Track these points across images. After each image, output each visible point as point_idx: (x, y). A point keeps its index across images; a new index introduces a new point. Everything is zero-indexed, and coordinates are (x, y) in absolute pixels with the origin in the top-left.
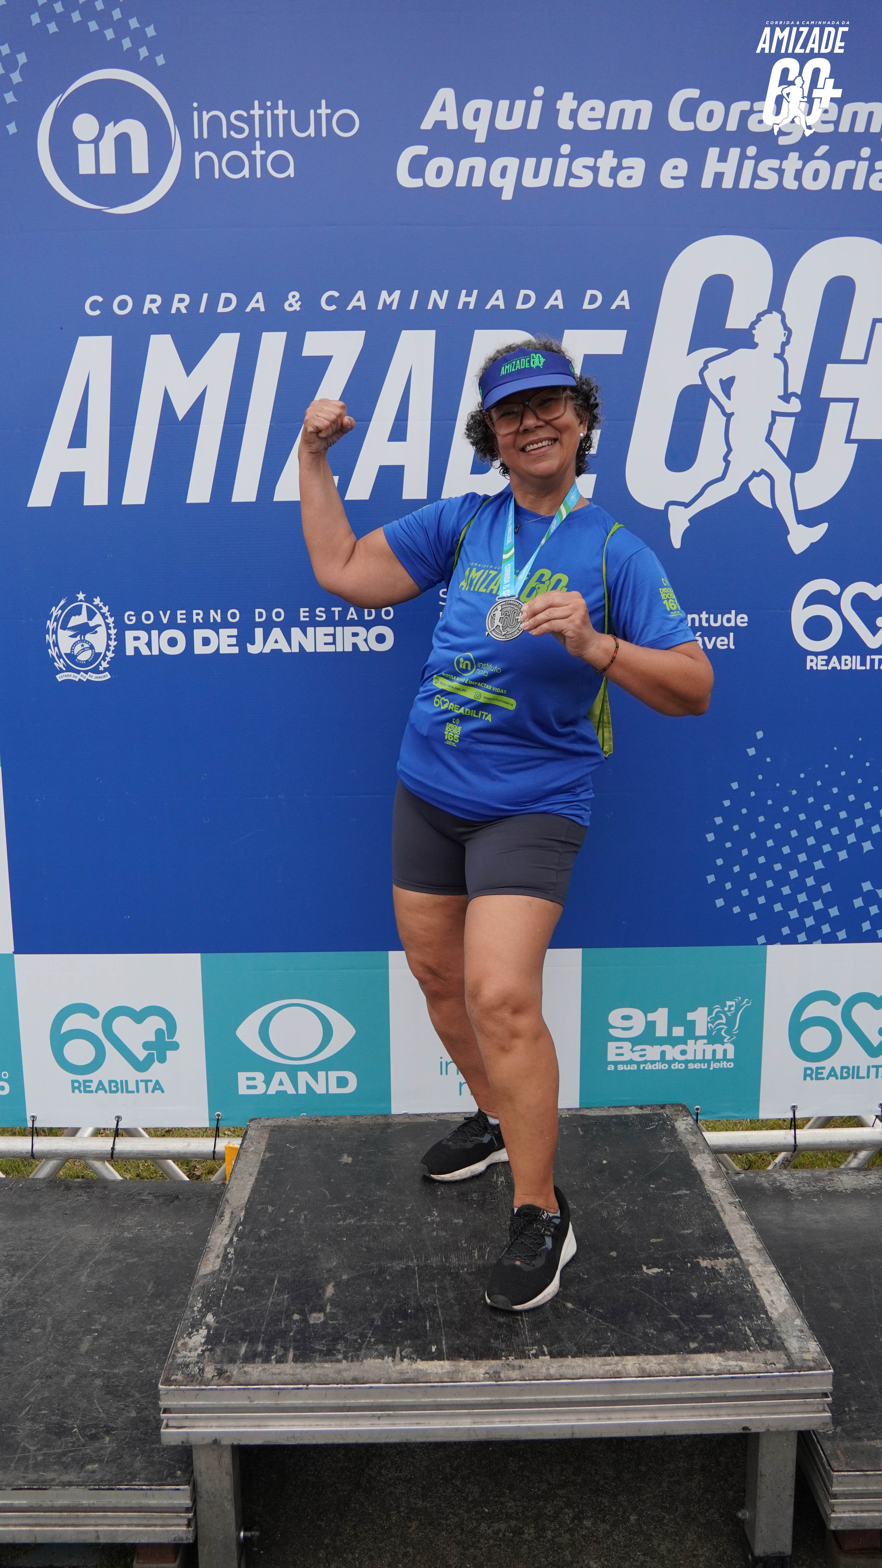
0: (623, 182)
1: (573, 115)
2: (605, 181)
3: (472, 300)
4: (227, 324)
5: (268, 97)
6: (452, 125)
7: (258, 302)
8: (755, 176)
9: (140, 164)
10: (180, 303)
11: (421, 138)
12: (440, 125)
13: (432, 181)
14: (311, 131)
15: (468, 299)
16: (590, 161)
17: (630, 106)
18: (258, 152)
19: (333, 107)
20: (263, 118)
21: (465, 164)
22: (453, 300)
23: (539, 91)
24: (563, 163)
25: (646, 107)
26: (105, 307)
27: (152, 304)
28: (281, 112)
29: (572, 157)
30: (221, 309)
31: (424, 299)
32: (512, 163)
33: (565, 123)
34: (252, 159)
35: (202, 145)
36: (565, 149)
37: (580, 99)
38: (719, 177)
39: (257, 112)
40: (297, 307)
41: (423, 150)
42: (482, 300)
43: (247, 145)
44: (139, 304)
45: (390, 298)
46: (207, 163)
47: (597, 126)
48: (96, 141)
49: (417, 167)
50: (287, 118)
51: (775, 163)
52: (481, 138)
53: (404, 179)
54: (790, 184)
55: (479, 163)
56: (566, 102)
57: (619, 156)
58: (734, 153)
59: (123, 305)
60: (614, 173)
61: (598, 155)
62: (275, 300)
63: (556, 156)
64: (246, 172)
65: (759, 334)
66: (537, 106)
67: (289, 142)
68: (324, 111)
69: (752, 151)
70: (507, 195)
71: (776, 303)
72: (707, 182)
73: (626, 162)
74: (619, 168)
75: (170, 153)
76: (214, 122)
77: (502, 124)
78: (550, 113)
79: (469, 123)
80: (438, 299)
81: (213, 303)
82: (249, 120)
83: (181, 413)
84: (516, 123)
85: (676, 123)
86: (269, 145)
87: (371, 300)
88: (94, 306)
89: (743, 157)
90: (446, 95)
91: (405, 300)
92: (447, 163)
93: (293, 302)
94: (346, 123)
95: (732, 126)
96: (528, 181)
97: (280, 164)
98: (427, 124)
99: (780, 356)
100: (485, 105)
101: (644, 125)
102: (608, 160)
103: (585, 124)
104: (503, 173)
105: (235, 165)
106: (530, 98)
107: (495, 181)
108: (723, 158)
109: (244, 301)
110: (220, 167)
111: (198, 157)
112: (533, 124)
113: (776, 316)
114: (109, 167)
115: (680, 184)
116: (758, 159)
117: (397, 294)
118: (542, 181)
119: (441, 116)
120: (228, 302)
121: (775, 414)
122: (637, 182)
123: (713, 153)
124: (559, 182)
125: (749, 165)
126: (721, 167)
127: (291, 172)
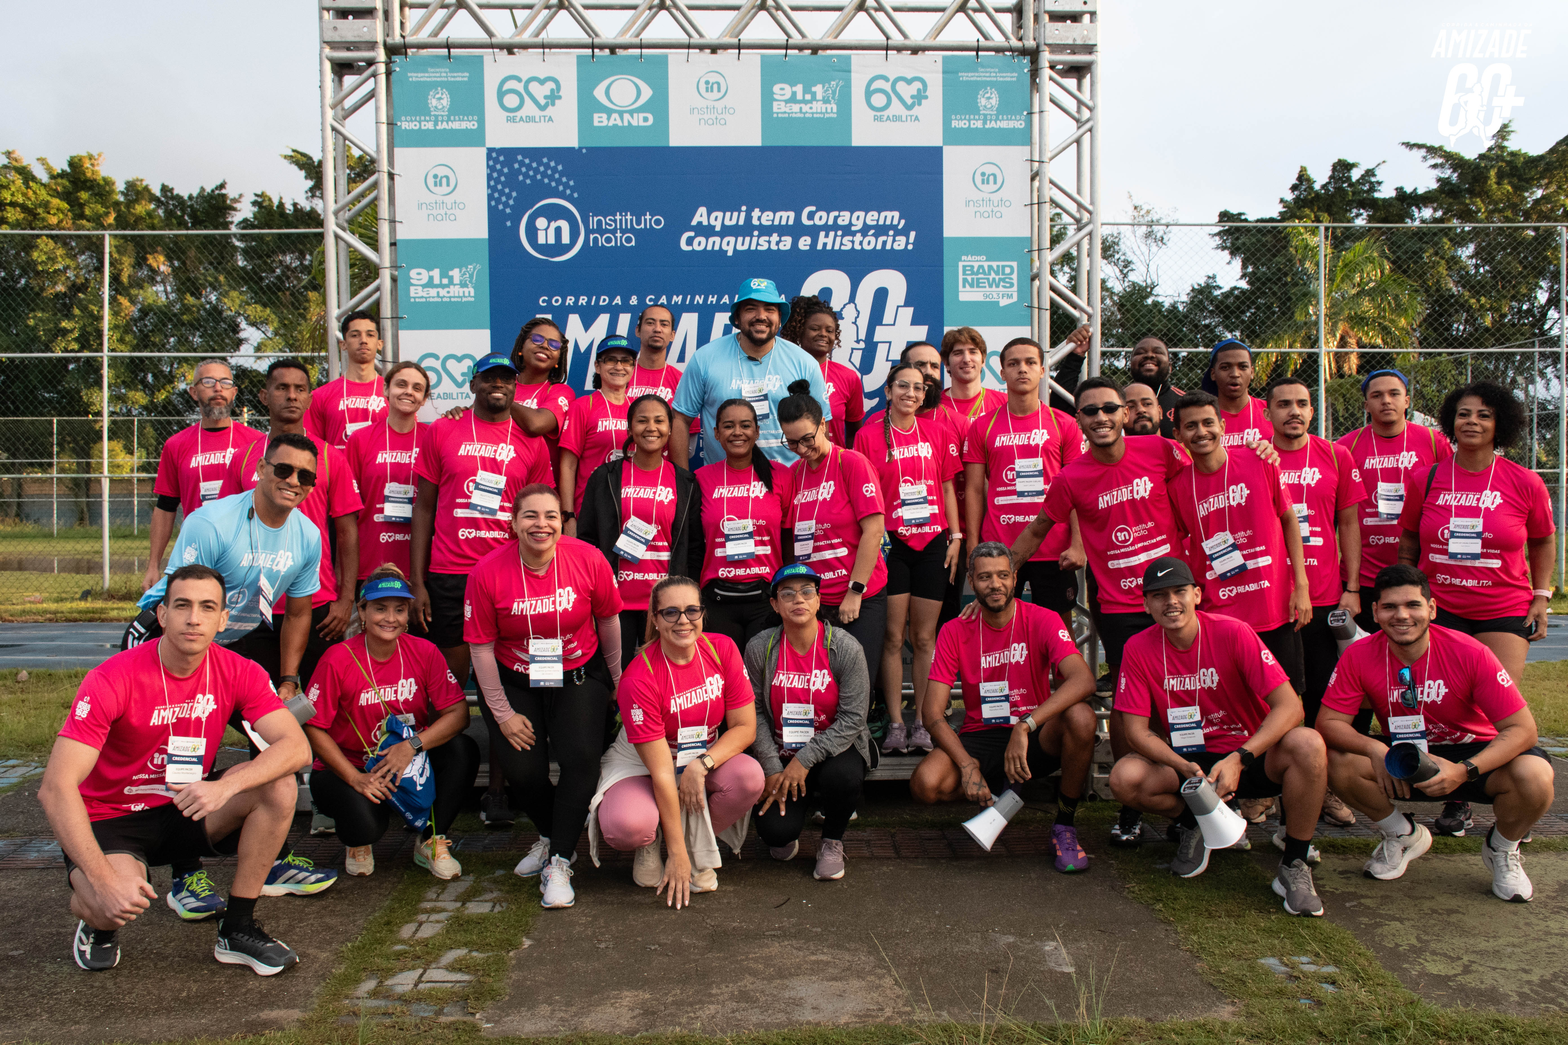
0: (782, 247)
1: (759, 218)
2: (774, 247)
3: (714, 300)
4: (604, 310)
5: (623, 210)
6: (705, 223)
7: (618, 300)
8: (841, 244)
9: (566, 239)
10: (583, 300)
11: (692, 229)
12: (700, 223)
13: (696, 247)
14: (642, 226)
15: (712, 299)
16: (767, 238)
17: (785, 214)
18: (619, 235)
19: (652, 215)
20: (621, 220)
21: (711, 240)
22: (706, 300)
23: (744, 208)
24: (755, 239)
25: (792, 215)
26: (549, 302)
27: (570, 301)
28: (629, 217)
29: (759, 237)
30: (601, 303)
31: (692, 299)
32: (732, 239)
33: (755, 222)
34: (616, 238)
35: (593, 231)
36: (756, 233)
37: (762, 211)
38: (825, 245)
39: (618, 217)
40: (636, 303)
41: (692, 234)
42: (719, 299)
43: (613, 232)
44: (564, 301)
45: (677, 299)
46: (596, 239)
47: (770, 223)
48: (546, 230)
49: (690, 241)
50: (632, 220)
51: (850, 238)
52: (718, 229)
53: (684, 247)
54: (857, 247)
55: (717, 239)
56: (756, 213)
57: (780, 236)
58: (832, 234)
59: (557, 301)
60: (778, 243)
61: (770, 235)
62: (626, 300)
63: (752, 236)
64: (613, 244)
65: (844, 313)
66: (743, 215)
67: (632, 230)
68: (648, 217)
69: (840, 233)
70: (730, 253)
71: (852, 299)
72: (820, 247)
73: (783, 238)
74: (780, 241)
75: (578, 234)
76: (599, 222)
77: (727, 223)
78: (749, 218)
79: (713, 222)
80: (699, 299)
81: (598, 301)
82: (615, 221)
83: (582, 350)
84: (734, 222)
85: (805, 221)
86: (623, 232)
87: (669, 299)
88: (544, 301)
89: (836, 236)
90: (702, 210)
91: (684, 300)
92: (703, 240)
93: (634, 301)
94: (658, 222)
95: (831, 222)
96: (739, 247)
97: (629, 240)
98: (694, 223)
99: (855, 323)
100: (720, 214)
101: (791, 222)
102: (775, 237)
103: (765, 222)
104: (728, 244)
105: (608, 240)
106: (740, 211)
107: (725, 247)
108: (827, 236)
109: (612, 299)
110: (602, 241)
111: (592, 237)
112: (741, 222)
113: (852, 305)
114: (552, 240)
115: (808, 248)
116: (843, 236)
117: (681, 297)
118: (746, 247)
119: (700, 219)
120: (604, 300)
121: (853, 349)
122: (788, 247)
123: (822, 234)
124: (753, 248)
125: (838, 239)
126: (826, 240)
127: (633, 243)
